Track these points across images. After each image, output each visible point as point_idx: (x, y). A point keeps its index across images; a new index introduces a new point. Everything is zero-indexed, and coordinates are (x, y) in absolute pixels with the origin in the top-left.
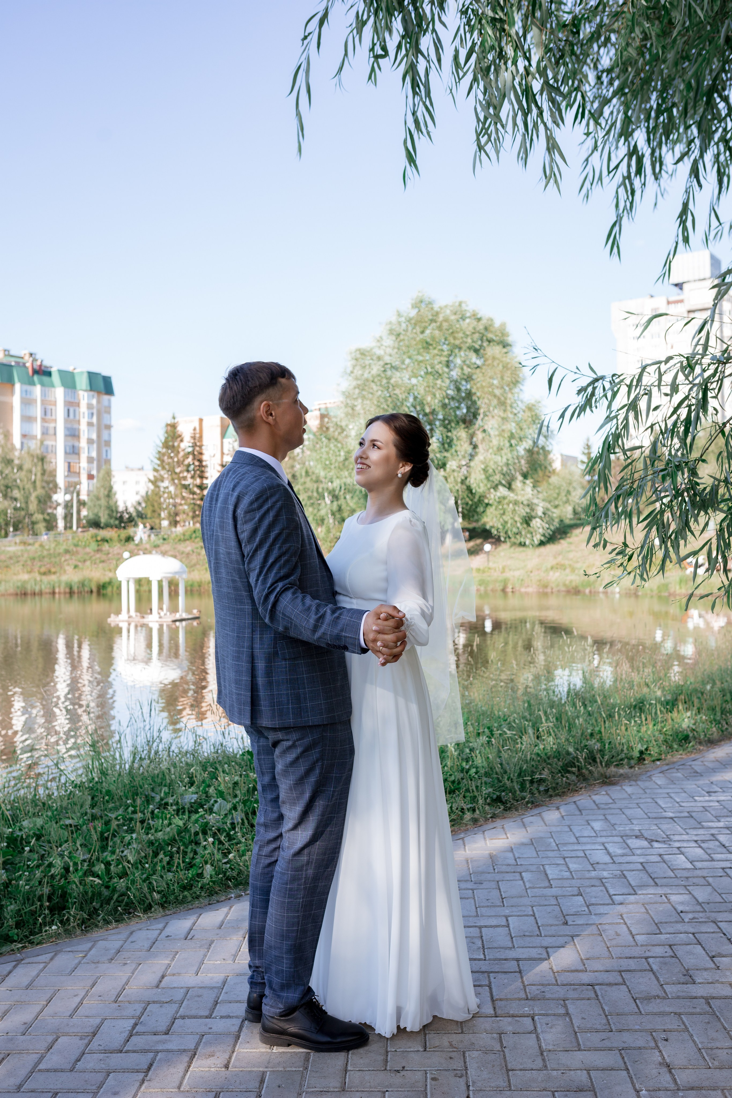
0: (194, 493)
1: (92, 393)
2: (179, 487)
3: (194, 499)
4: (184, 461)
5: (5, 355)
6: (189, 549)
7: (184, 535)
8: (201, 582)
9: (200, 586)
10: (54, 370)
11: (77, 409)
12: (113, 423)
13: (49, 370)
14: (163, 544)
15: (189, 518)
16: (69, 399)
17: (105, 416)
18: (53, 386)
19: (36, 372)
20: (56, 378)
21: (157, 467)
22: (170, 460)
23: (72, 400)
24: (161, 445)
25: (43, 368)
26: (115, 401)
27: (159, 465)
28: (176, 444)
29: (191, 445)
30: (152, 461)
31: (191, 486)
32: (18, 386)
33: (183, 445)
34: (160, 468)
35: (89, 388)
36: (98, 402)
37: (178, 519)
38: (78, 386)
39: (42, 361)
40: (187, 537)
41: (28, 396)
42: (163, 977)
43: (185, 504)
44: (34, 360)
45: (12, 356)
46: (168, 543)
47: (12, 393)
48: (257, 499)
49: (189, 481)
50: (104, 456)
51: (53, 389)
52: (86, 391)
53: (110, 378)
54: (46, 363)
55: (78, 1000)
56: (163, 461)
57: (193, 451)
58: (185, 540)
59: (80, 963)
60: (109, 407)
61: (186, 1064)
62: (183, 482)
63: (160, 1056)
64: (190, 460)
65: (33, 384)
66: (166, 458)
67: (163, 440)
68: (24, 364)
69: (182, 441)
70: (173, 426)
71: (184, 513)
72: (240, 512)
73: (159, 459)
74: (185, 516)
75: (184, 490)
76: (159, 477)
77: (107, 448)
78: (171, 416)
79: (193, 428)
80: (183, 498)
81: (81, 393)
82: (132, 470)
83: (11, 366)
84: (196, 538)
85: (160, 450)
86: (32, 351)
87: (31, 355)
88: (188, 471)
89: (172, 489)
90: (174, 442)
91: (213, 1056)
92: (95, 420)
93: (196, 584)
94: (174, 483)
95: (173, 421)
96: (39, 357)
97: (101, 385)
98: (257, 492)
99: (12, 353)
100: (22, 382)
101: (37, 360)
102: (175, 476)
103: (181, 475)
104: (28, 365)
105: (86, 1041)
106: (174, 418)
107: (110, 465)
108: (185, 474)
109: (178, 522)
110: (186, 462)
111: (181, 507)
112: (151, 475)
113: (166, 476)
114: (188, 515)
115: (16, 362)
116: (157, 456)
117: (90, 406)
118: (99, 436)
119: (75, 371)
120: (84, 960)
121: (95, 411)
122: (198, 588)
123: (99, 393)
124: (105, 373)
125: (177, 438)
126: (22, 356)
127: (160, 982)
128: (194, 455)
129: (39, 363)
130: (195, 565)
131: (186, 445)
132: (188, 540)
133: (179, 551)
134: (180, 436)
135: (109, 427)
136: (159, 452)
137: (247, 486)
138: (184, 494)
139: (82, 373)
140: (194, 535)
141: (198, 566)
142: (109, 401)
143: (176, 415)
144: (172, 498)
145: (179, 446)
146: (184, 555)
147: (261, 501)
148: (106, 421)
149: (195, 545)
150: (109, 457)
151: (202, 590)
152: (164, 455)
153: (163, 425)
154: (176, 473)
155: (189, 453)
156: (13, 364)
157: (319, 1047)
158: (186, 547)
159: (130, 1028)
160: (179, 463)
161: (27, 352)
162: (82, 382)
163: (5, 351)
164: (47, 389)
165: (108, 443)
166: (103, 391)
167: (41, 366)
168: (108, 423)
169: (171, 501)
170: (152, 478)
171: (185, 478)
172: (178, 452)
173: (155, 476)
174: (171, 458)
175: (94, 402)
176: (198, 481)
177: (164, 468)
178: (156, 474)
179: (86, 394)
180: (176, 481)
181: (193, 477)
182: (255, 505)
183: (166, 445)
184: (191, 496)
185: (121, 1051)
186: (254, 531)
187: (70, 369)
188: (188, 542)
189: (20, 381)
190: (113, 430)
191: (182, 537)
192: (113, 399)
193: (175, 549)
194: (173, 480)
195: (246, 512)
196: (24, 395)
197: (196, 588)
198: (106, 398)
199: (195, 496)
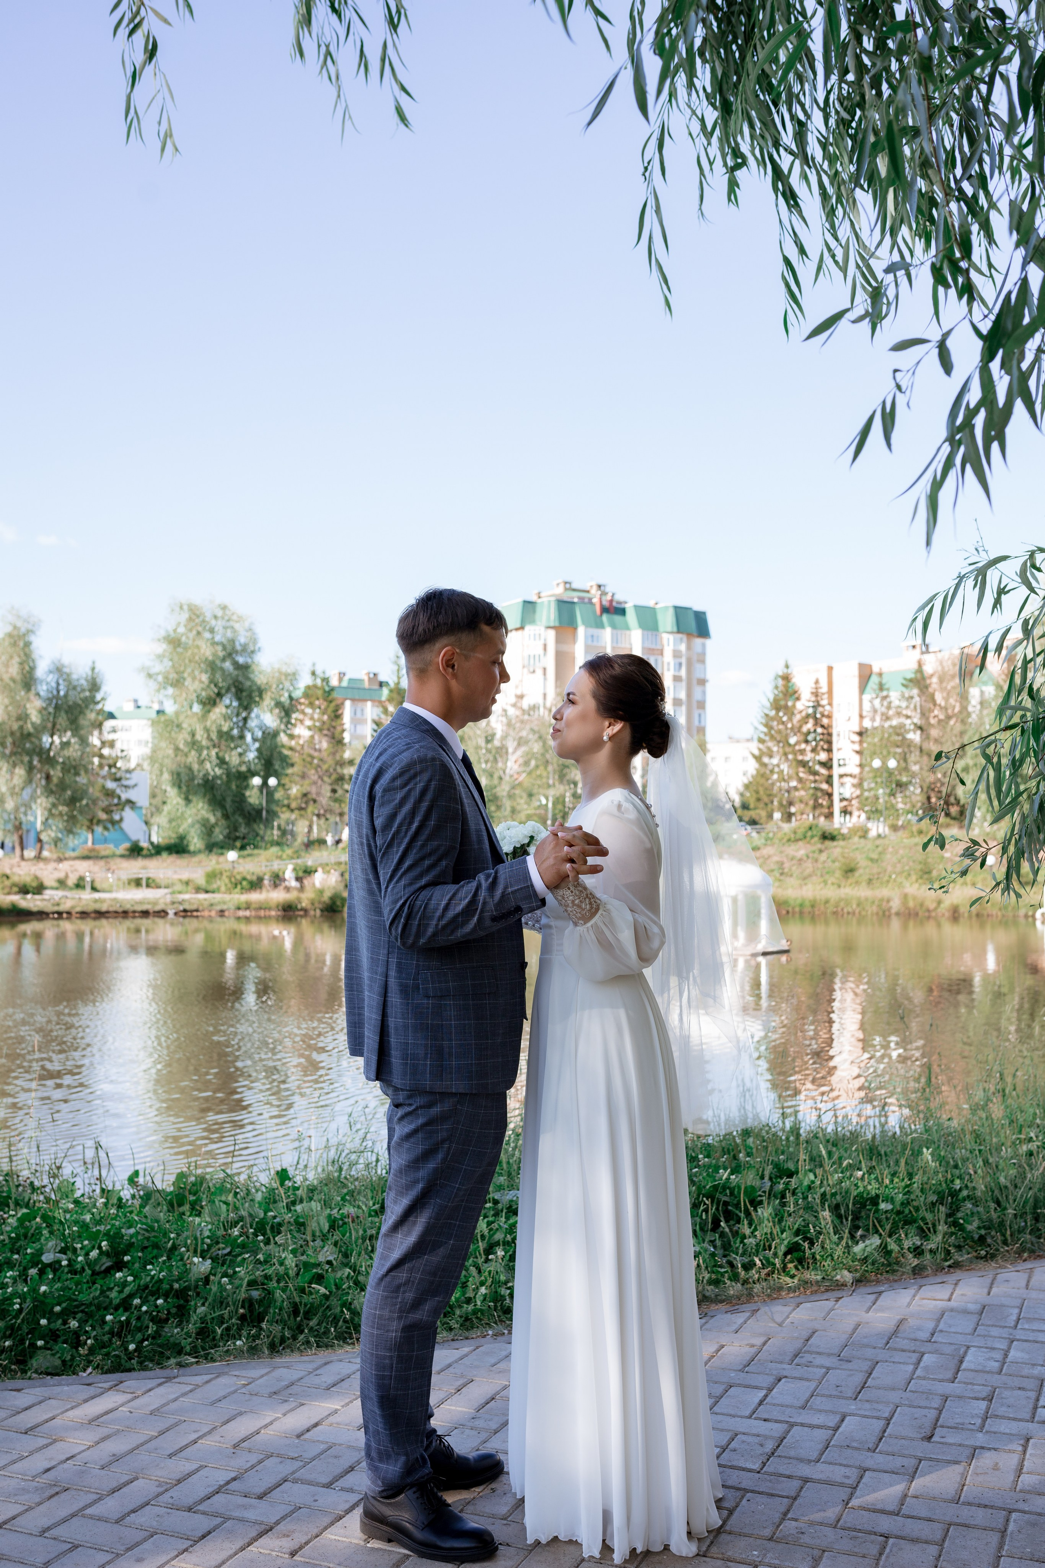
0: (815, 773)
1: (679, 636)
2: (794, 763)
3: (815, 781)
4: (801, 727)
5: (566, 589)
6: (802, 853)
7: (795, 833)
8: (815, 901)
9: (813, 906)
10: (629, 607)
11: (659, 657)
12: (709, 676)
13: (622, 606)
14: (765, 845)
15: (808, 809)
16: (649, 645)
17: (698, 666)
18: (628, 628)
19: (605, 610)
20: (631, 616)
21: (762, 736)
22: (781, 727)
23: (653, 647)
24: (768, 705)
25: (614, 604)
26: (711, 645)
27: (766, 734)
28: (790, 704)
29: (811, 704)
30: (756, 728)
31: (811, 764)
32: (581, 630)
33: (799, 705)
34: (767, 738)
35: (675, 629)
36: (689, 648)
37: (793, 810)
38: (661, 628)
39: (613, 595)
40: (799, 835)
41: (595, 643)
42: (316, 1425)
43: (803, 788)
44: (604, 593)
45: (574, 590)
46: (773, 845)
47: (574, 639)
48: (401, 774)
49: (809, 756)
50: (696, 723)
51: (628, 632)
52: (672, 633)
53: (704, 613)
54: (619, 597)
55: (194, 1436)
56: (770, 728)
57: (815, 713)
58: (797, 840)
59: (235, 1392)
60: (704, 654)
61: (247, 1540)
62: (800, 758)
63: (229, 1524)
64: (810, 725)
65: (601, 626)
66: (775, 723)
67: (772, 698)
68: (590, 599)
69: (798, 699)
70: (786, 678)
71: (801, 801)
72: (378, 788)
73: (766, 725)
74: (802, 806)
75: (801, 769)
76: (765, 750)
77: (701, 711)
78: (783, 664)
79: (814, 680)
80: (800, 780)
81: (665, 636)
82: (738, 741)
83: (573, 603)
84: (812, 837)
85: (767, 712)
86: (601, 583)
87: (599, 586)
88: (807, 742)
89: (784, 767)
90: (787, 701)
91: (288, 1536)
92: (683, 673)
93: (807, 904)
94: (787, 759)
95: (785, 671)
96: (609, 589)
97: (692, 624)
98: (403, 764)
99: (574, 586)
100: (587, 625)
101: (606, 594)
102: (788, 749)
103: (797, 748)
104: (595, 600)
105: (161, 1490)
106: (787, 667)
107: (704, 735)
108: (803, 746)
109: (794, 814)
110: (805, 729)
111: (797, 794)
112: (754, 748)
113: (775, 749)
114: (807, 804)
115: (579, 598)
116: (764, 721)
117: (676, 654)
118: (689, 695)
119: (658, 606)
120: (243, 1390)
121: (684, 661)
122: (810, 909)
123: (689, 635)
124: (697, 608)
125: (791, 695)
126: (588, 588)
127: (308, 1431)
128: (816, 719)
129: (609, 597)
130: (810, 876)
131: (804, 704)
132: (800, 840)
133: (787, 856)
134: (795, 692)
135: (702, 682)
136: (767, 715)
137: (394, 756)
138: (801, 775)
139: (666, 608)
140: (809, 834)
141: (814, 878)
142: (704, 645)
143: (790, 663)
144: (784, 780)
145: (794, 706)
146: (794, 862)
147: (406, 777)
148: (698, 674)
149: (811, 848)
150: (703, 724)
151: (817, 913)
152: (772, 719)
153: (772, 676)
154: (790, 745)
155: (808, 716)
156: (576, 600)
157: (427, 1551)
158: (797, 850)
159: (222, 1483)
160: (797, 730)
161: (594, 583)
162: (667, 621)
163: (566, 583)
164: (619, 632)
165: (702, 705)
166: (695, 633)
167: (611, 601)
168: (702, 676)
169: (783, 784)
170: (757, 752)
171: (802, 752)
172: (793, 714)
173: (760, 749)
174: (783, 723)
175: (683, 647)
176: (823, 756)
177: (772, 737)
178: (761, 746)
179: (671, 637)
180: (790, 757)
181: (814, 750)
182: (398, 782)
183: (777, 705)
184: (811, 778)
185: (190, 1510)
186: (392, 817)
187: (651, 604)
188: (800, 843)
189: (583, 623)
190: (708, 685)
191: (792, 836)
192: (708, 642)
193: (781, 852)
194: (786, 754)
195: (386, 791)
196: (590, 642)
197: (807, 909)
198: (698, 641)
199: (817, 777)
